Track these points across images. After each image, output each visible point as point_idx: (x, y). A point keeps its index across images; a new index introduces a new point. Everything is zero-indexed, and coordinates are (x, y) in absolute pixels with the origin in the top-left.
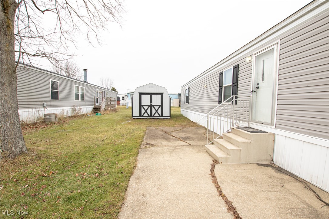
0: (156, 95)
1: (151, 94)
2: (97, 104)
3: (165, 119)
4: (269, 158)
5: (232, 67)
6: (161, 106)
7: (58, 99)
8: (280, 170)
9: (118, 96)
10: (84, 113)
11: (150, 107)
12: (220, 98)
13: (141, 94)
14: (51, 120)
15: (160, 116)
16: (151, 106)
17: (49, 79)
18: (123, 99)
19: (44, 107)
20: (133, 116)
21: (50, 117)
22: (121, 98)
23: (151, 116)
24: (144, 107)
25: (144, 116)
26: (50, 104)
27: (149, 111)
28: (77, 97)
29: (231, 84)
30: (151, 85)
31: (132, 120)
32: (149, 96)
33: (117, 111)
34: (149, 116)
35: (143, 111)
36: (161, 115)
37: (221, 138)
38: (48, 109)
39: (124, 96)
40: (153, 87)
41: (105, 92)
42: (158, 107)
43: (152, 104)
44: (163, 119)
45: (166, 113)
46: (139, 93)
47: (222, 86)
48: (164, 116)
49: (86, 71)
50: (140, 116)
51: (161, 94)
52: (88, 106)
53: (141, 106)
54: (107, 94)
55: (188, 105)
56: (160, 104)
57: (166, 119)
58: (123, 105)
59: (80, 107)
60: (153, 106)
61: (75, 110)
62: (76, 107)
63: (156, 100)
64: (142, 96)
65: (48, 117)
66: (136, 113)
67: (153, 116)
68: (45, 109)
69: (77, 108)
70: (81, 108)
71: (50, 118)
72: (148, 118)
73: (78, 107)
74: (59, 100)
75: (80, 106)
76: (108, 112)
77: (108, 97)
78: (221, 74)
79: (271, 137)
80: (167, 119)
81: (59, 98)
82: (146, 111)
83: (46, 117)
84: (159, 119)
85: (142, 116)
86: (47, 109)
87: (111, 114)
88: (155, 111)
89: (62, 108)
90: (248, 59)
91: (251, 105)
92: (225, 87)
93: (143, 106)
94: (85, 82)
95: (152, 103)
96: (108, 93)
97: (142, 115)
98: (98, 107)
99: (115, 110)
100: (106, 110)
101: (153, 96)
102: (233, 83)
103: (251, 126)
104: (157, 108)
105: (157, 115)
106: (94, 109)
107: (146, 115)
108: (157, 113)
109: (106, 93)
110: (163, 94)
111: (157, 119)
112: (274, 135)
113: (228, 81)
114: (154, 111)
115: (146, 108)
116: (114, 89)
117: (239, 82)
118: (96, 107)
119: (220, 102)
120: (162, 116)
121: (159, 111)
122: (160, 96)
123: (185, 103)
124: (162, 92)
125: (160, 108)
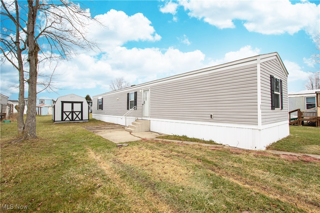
0: (77, 104)
1: (72, 103)
4: (149, 129)
5: (134, 92)
8: (152, 132)
11: (71, 113)
12: (128, 107)
13: (63, 102)
15: (80, 120)
16: (72, 112)
23: (73, 120)
24: (66, 113)
25: (66, 120)
27: (70, 116)
29: (134, 100)
30: (72, 95)
31: (53, 125)
34: (70, 120)
35: (65, 116)
37: (128, 127)
40: (74, 97)
43: (73, 111)
44: (83, 122)
45: (85, 117)
46: (61, 101)
47: (129, 100)
48: (83, 119)
50: (62, 120)
53: (63, 112)
55: (102, 111)
56: (80, 111)
60: (74, 112)
63: (77, 107)
64: (64, 104)
66: (58, 118)
67: (74, 120)
72: (70, 122)
78: (128, 94)
79: (149, 121)
80: (86, 122)
85: (64, 121)
88: (76, 116)
90: (141, 91)
91: (142, 110)
92: (130, 101)
93: (65, 112)
95: (73, 109)
97: (64, 119)
101: (74, 104)
102: (135, 100)
103: (143, 119)
104: (77, 113)
105: (77, 119)
107: (68, 119)
110: (83, 103)
111: (78, 122)
112: (150, 120)
113: (132, 98)
114: (75, 116)
117: (137, 100)
119: (128, 109)
120: (82, 119)
121: (80, 116)
122: (80, 104)
123: (98, 110)
124: (82, 101)
125: (81, 113)
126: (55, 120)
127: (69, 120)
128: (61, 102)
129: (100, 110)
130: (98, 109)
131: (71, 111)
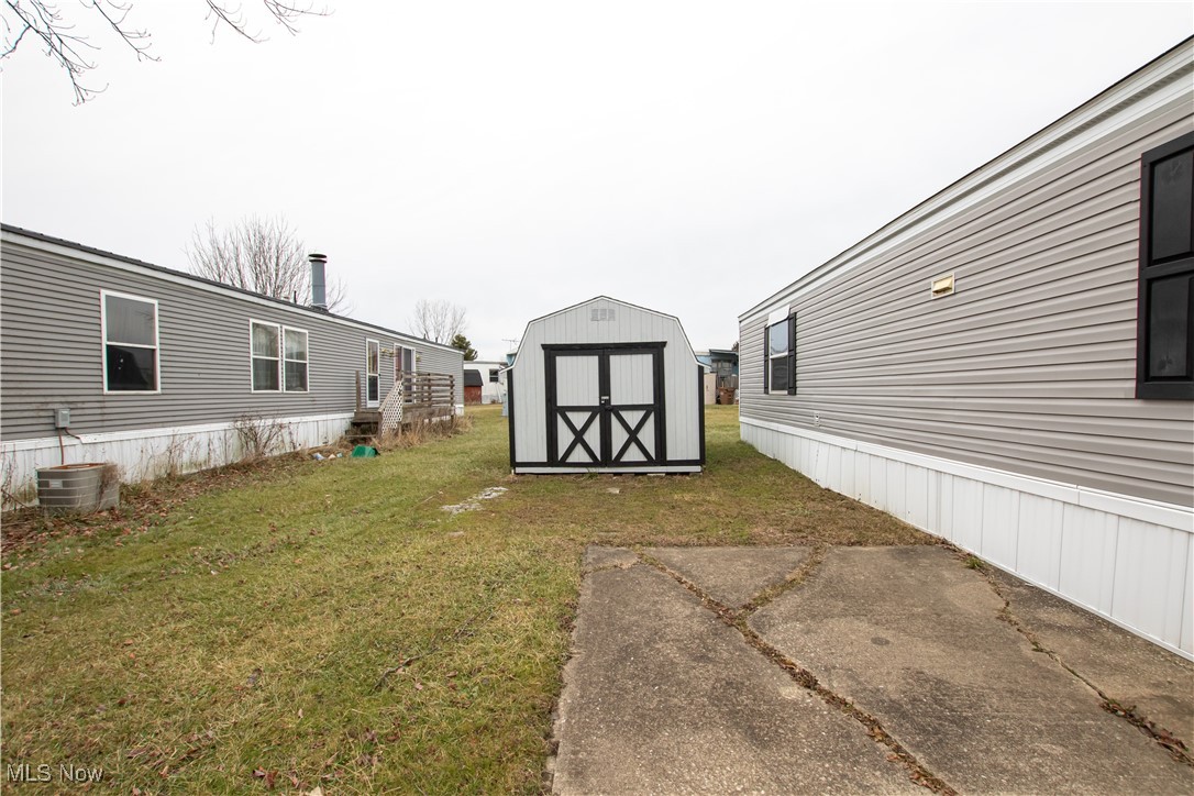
0: (628, 357)
1: (604, 351)
2: (371, 404)
3: (675, 474)
6: (657, 409)
7: (154, 388)
9: (468, 366)
10: (299, 448)
11: (598, 418)
12: (1168, 356)
13: (552, 352)
14: (69, 502)
15: (650, 462)
16: (606, 411)
17: (96, 289)
18: (492, 380)
19: (60, 431)
20: (514, 464)
21: (65, 484)
22: (485, 377)
23: (607, 458)
24: (570, 415)
25: (570, 460)
26: (99, 411)
27: (593, 437)
28: (267, 374)
30: (602, 305)
31: (508, 484)
32: (594, 361)
33: (457, 432)
34: (596, 463)
35: (565, 437)
36: (653, 455)
38: (86, 438)
39: (496, 367)
40: (612, 312)
41: (408, 352)
42: (641, 414)
43: (609, 401)
44: (667, 474)
45: (683, 443)
46: (545, 347)
48: (669, 458)
49: (318, 260)
50: (553, 459)
51: (656, 349)
52: (327, 412)
53: (554, 411)
54: (418, 360)
55: (791, 401)
56: (652, 402)
57: (682, 474)
58: (493, 402)
59: (279, 421)
60: (617, 410)
61: (250, 436)
62: (256, 423)
63: (633, 385)
64: (561, 362)
65: (56, 484)
66: (531, 447)
67: (618, 462)
68: (66, 440)
69: (262, 425)
70: (281, 426)
71: (66, 493)
72: (593, 470)
73: (270, 422)
74: (159, 391)
75: (274, 416)
76: (413, 437)
77: (423, 370)
80: (687, 474)
81: (159, 380)
82: (579, 437)
83: (47, 484)
84: (645, 478)
85: (563, 463)
86: (75, 441)
87: (425, 446)
88: (626, 436)
89: (169, 431)
93: (564, 410)
94: (317, 307)
95: (609, 395)
96: (423, 357)
97: (560, 455)
98: (371, 418)
99: (450, 428)
100: (405, 427)
101: (612, 358)
104: (633, 419)
105: (634, 454)
106: (355, 424)
107: (579, 455)
108: (633, 446)
109: (414, 356)
110: (665, 351)
111: (637, 474)
114: (619, 437)
115: (579, 419)
116: (461, 344)
118: (364, 416)
119: (1166, 383)
120: (661, 457)
121: (647, 436)
122: (647, 360)
123: (766, 392)
124: (660, 340)
125: (652, 417)
126: (518, 459)
127: (587, 459)
128: (542, 353)
129: (778, 398)
130: (766, 388)
131: (597, 404)
